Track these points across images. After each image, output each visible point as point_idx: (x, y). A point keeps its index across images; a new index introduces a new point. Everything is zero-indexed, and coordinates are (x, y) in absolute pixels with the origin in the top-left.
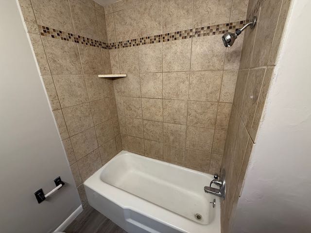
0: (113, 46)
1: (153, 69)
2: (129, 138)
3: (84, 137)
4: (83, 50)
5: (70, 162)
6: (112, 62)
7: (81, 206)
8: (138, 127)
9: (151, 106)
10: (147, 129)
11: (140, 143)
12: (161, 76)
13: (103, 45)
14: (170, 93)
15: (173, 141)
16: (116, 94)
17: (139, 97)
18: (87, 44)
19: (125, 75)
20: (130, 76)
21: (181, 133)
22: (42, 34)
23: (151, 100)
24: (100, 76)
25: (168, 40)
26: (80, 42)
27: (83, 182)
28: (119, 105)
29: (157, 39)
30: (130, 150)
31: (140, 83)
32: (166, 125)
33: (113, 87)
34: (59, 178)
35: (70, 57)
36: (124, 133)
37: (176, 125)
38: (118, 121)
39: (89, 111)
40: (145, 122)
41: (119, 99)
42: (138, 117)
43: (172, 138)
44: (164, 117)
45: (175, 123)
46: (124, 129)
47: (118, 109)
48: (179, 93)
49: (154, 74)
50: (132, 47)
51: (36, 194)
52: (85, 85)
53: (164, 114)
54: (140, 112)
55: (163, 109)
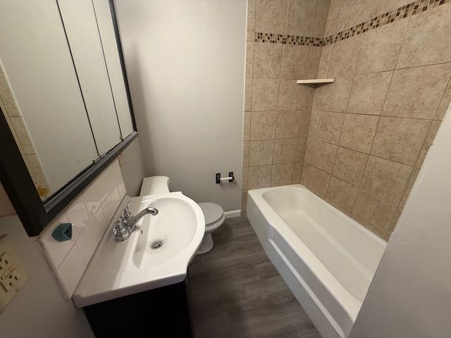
0: (330, 40)
1: (378, 66)
2: (313, 169)
3: (262, 146)
4: (288, 51)
5: (244, 164)
6: (322, 63)
7: (240, 210)
8: (329, 156)
9: (358, 126)
10: (340, 162)
11: (324, 180)
12: (390, 78)
13: (316, 42)
14: (397, 106)
15: (378, 190)
16: (314, 107)
17: (343, 112)
18: (295, 43)
19: (332, 80)
20: (340, 81)
21: (398, 180)
22: (256, 40)
23: (360, 116)
24: (299, 82)
25: (425, 9)
26: (288, 43)
27: (248, 190)
28: (313, 123)
29: (402, 13)
30: (308, 186)
31: (351, 91)
32: (373, 160)
33: (313, 97)
34: (232, 173)
35: (273, 61)
36: (308, 162)
37: (391, 163)
38: (305, 143)
39: (275, 119)
40: (341, 150)
41: (316, 115)
42: (333, 142)
43: (376, 184)
44: (374, 147)
45: (391, 159)
46: (310, 156)
47: (310, 128)
48: (415, 106)
49: (379, 73)
50: (356, 35)
51: (217, 175)
52: (278, 91)
53: (376, 141)
54: (337, 134)
55: (377, 132)
